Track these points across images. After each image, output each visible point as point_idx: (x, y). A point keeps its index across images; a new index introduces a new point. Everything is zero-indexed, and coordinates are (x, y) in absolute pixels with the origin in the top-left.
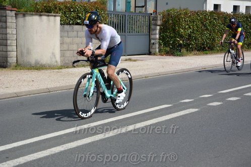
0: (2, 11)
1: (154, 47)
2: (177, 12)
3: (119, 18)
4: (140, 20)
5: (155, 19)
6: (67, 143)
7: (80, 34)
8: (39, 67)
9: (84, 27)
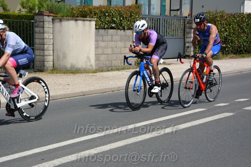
0: (40, 17)
1: (188, 50)
2: (213, 15)
3: (154, 22)
4: (175, 23)
5: (190, 22)
6: (101, 146)
7: (114, 38)
8: (74, 71)
9: (119, 31)
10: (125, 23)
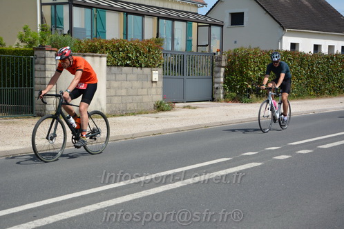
0: (41, 52)
1: (217, 92)
2: (245, 52)
3: (177, 58)
5: (219, 60)
7: (129, 77)
9: (135, 69)
10: (142, 60)
